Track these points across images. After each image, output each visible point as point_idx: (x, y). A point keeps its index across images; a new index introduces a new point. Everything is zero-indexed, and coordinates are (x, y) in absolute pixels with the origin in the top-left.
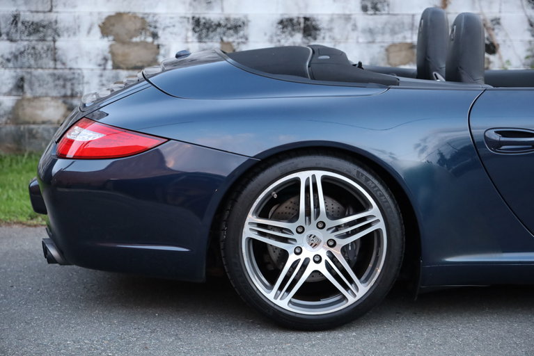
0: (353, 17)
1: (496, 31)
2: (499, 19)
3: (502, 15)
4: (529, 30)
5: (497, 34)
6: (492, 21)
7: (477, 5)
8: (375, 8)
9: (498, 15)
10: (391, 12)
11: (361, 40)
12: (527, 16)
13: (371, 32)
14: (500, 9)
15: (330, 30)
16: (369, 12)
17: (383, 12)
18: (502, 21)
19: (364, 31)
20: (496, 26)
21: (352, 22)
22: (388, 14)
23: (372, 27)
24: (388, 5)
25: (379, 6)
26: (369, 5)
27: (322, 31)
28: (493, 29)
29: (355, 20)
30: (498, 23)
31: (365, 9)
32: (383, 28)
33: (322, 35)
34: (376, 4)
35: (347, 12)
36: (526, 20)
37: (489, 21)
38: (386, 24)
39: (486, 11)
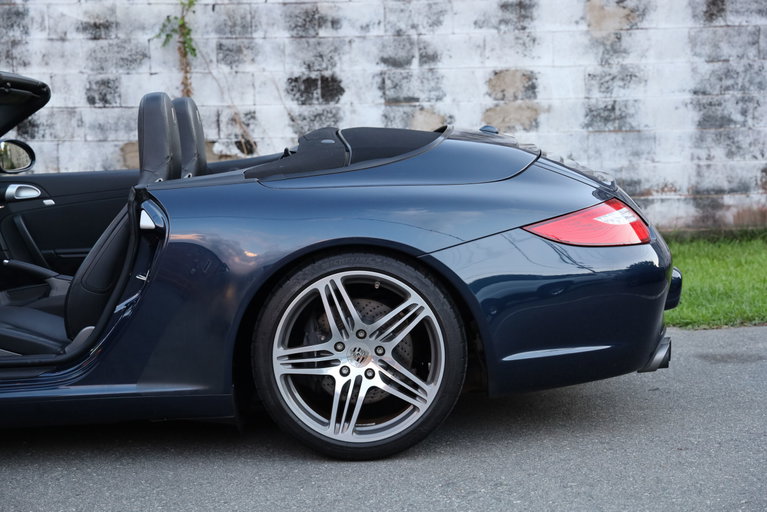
0: (77, 110)
1: (252, 127)
2: (254, 112)
3: (257, 108)
4: (289, 125)
5: (253, 131)
6: (246, 115)
7: (226, 96)
8: (104, 100)
9: (252, 108)
10: (123, 105)
11: (89, 138)
12: (285, 108)
13: (101, 128)
14: (254, 100)
15: (51, 126)
16: (97, 105)
17: (115, 105)
18: (257, 115)
19: (92, 127)
20: (252, 121)
21: (77, 117)
22: (121, 107)
23: (101, 122)
24: (120, 96)
25: (109, 97)
26: (97, 97)
27: (41, 128)
28: (248, 125)
29: (81, 114)
30: (253, 118)
31: (91, 101)
32: (116, 124)
33: (41, 132)
34: (105, 95)
35: (71, 105)
36: (286, 114)
37: (242, 116)
38: (119, 119)
39: (237, 102)
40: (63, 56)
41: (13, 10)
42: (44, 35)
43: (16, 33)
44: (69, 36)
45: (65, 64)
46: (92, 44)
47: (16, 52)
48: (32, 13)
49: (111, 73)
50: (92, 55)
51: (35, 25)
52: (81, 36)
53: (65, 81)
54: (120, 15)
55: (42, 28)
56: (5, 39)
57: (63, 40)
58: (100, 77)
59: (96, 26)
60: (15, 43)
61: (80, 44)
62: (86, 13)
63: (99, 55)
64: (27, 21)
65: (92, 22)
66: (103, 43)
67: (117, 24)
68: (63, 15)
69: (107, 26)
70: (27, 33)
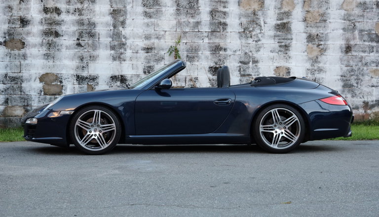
0: (140, 75)
1: (196, 82)
3: (199, 76)
5: (197, 84)
6: (195, 78)
7: (189, 72)
9: (197, 77)
12: (208, 76)
14: (198, 74)
15: (131, 80)
16: (146, 74)
26: (147, 71)
29: (141, 77)
30: (197, 79)
31: (145, 72)
34: (149, 71)
35: (138, 74)
36: (208, 78)
37: (193, 79)
39: (192, 74)
40: (136, 58)
41: (122, 43)
42: (131, 51)
43: (122, 50)
44: (139, 52)
45: (137, 60)
46: (146, 54)
47: (122, 56)
48: (128, 44)
49: (152, 64)
50: (146, 58)
51: (128, 48)
52: (143, 52)
53: (137, 66)
54: (156, 45)
55: (131, 49)
56: (119, 52)
57: (137, 53)
58: (148, 65)
59: (148, 49)
60: (121, 54)
61: (142, 54)
62: (145, 44)
63: (148, 58)
64: (126, 47)
65: (147, 47)
66: (150, 54)
67: (155, 48)
68: (137, 45)
69: (151, 49)
70: (126, 50)
